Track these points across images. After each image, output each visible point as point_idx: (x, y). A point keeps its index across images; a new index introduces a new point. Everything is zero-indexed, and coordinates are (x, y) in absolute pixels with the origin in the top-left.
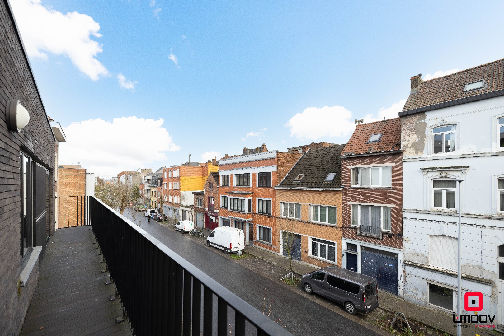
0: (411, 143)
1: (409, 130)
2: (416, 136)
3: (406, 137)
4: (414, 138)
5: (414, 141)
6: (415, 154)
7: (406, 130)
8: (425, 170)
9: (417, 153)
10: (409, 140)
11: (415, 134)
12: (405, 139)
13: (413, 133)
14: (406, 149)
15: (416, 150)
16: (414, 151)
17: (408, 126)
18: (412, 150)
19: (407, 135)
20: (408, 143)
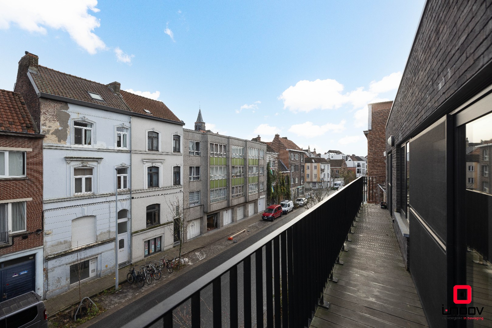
0: (52, 130)
1: (50, 115)
2: (58, 124)
3: (47, 122)
4: (56, 125)
5: (56, 128)
6: (57, 141)
7: (46, 114)
8: (69, 159)
9: (59, 141)
10: (51, 125)
11: (57, 121)
12: (45, 123)
13: (55, 119)
14: (47, 135)
15: (58, 138)
16: (57, 139)
17: (49, 111)
18: (54, 137)
19: (48, 120)
20: (49, 129)
